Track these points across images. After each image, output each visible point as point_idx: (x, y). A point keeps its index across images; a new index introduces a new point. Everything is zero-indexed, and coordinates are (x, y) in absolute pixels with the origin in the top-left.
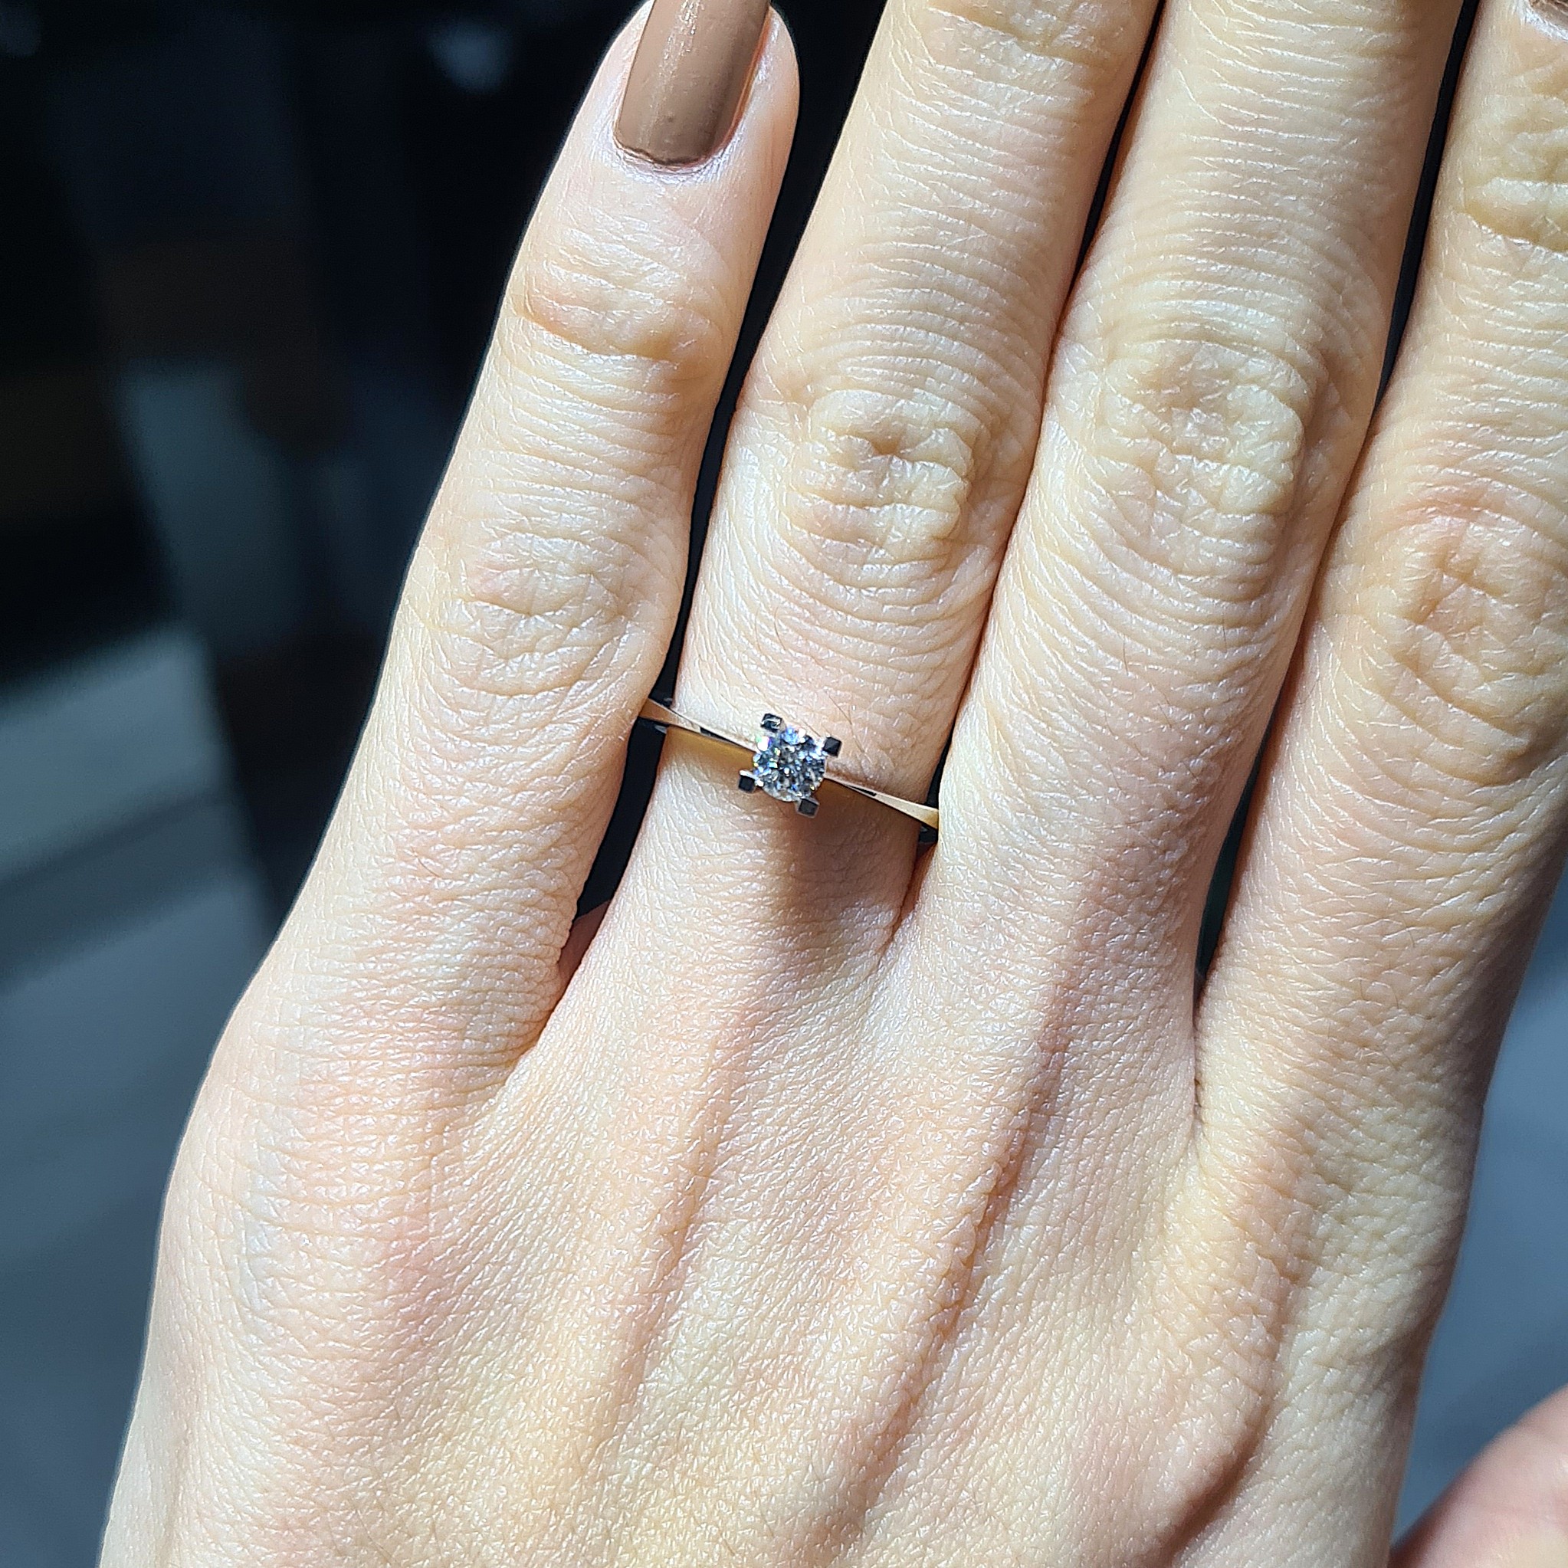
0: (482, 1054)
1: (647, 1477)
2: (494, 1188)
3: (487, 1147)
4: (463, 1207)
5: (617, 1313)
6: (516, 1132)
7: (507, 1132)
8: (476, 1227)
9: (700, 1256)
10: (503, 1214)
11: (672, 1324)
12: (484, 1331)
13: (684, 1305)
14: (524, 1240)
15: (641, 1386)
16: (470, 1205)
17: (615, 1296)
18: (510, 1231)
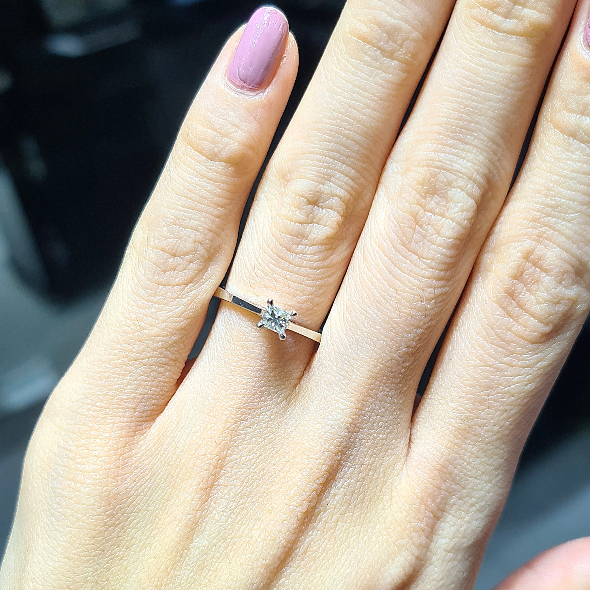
0: (142, 417)
1: (191, 578)
2: (144, 468)
3: (142, 452)
4: (131, 475)
5: (184, 518)
6: (153, 447)
7: (149, 447)
8: (135, 482)
9: (216, 498)
10: (146, 477)
11: (204, 522)
12: (136, 521)
13: (209, 516)
14: (153, 488)
15: (192, 544)
16: (134, 474)
17: (184, 511)
18: (149, 484)
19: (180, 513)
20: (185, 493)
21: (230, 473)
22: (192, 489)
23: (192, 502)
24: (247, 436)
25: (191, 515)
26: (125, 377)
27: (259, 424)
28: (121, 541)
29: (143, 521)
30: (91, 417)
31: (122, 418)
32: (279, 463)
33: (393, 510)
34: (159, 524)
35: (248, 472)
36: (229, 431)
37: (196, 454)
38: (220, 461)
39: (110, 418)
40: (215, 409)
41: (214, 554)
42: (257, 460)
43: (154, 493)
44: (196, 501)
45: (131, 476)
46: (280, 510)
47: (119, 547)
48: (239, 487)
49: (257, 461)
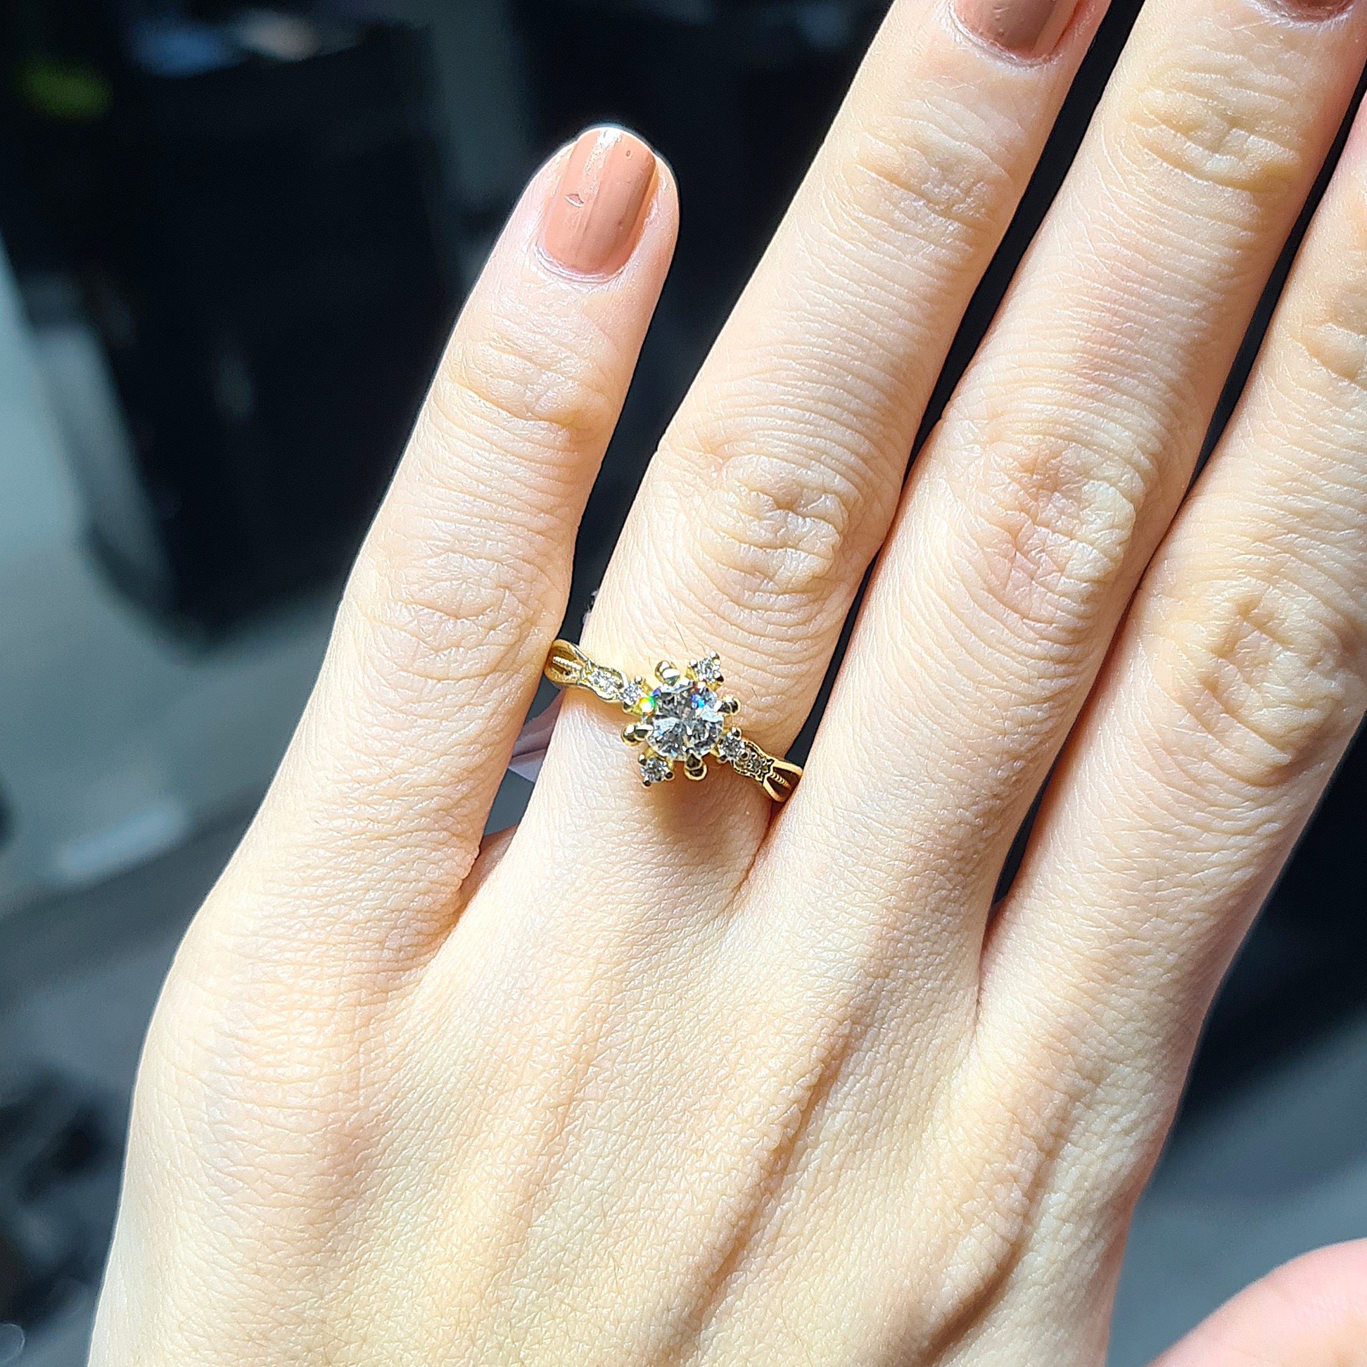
19: (499, 1162)
20: (508, 1119)
21: (609, 1073)
22: (523, 1109)
23: (526, 1137)
24: (644, 993)
25: (524, 1166)
26: (360, 875)
27: (670, 965)
28: (370, 1229)
29: (418, 1184)
30: (287, 964)
31: (358, 963)
32: (714, 1047)
33: (954, 1139)
34: (453, 1189)
35: (647, 1068)
36: (604, 981)
37: (531, 1033)
38: (584, 1048)
39: (332, 963)
40: (570, 935)
41: (581, 1250)
42: (666, 1042)
43: (439, 1123)
44: (533, 1134)
45: (386, 1088)
46: (721, 1147)
47: (367, 1242)
48: (630, 1101)
49: (667, 1045)
